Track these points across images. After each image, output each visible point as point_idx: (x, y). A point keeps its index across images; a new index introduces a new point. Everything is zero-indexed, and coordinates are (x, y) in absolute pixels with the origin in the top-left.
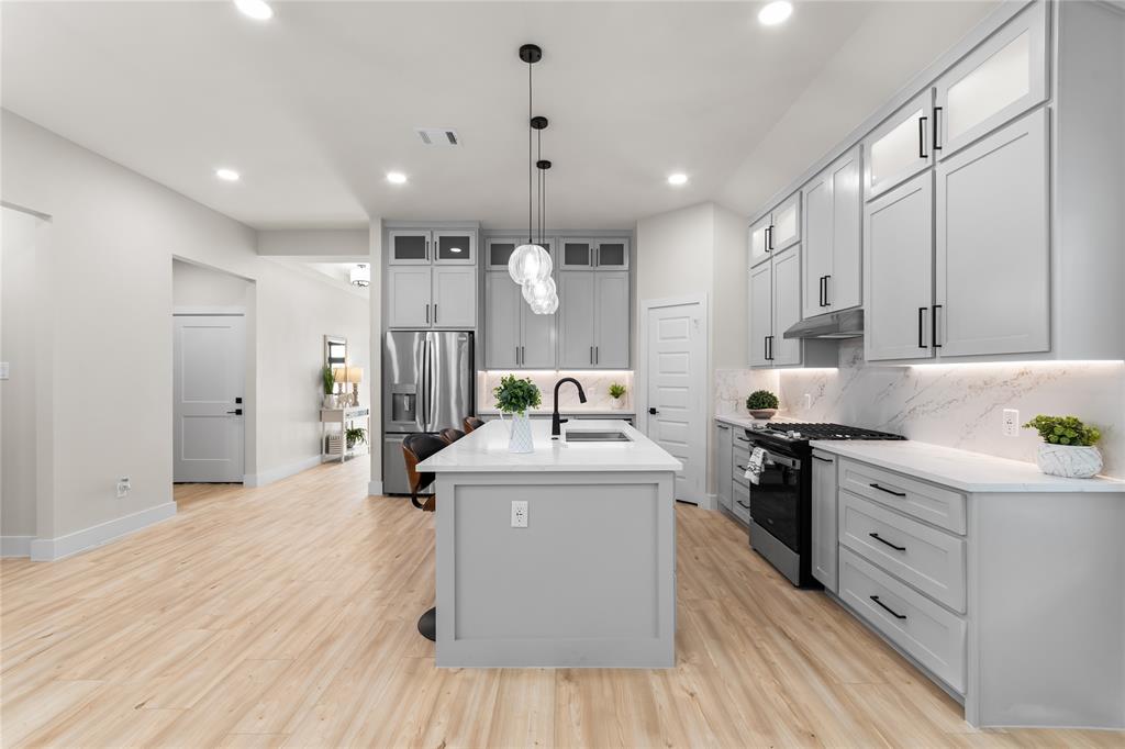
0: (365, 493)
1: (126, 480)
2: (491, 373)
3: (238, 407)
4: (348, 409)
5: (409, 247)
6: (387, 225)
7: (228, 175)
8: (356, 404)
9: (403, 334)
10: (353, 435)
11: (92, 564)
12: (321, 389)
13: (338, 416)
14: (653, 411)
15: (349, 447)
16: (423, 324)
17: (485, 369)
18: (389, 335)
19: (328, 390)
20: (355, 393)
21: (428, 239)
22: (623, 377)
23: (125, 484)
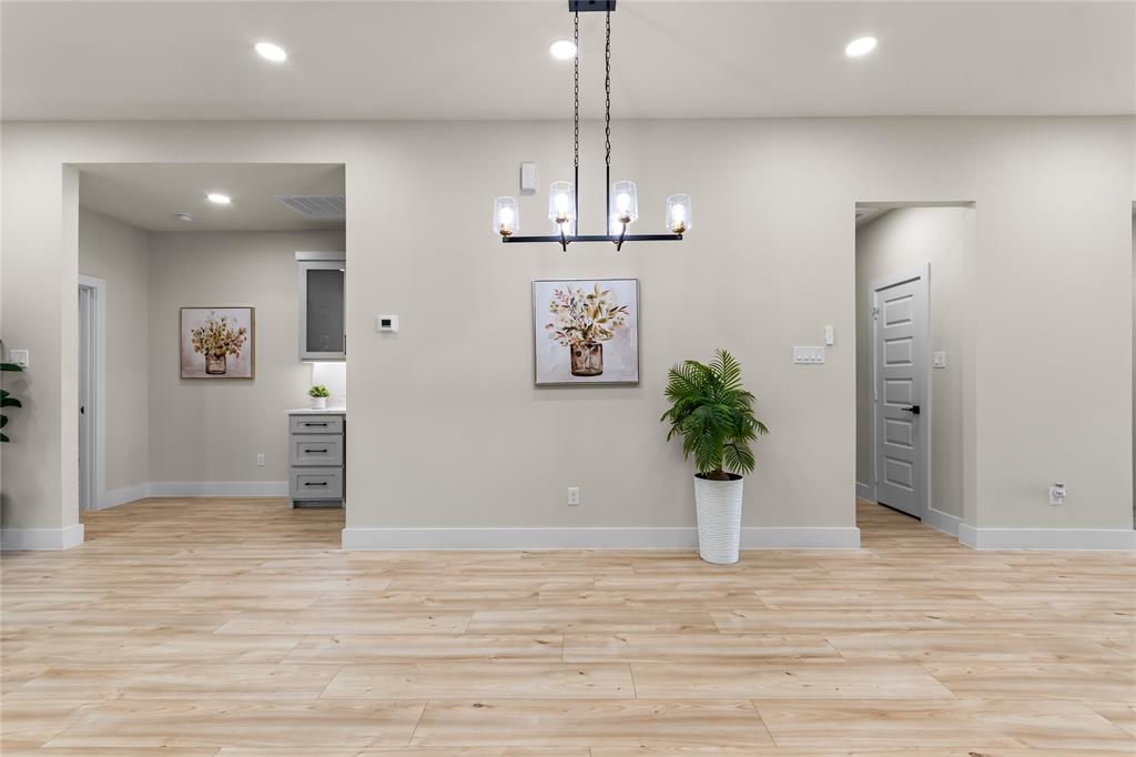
1: (1061, 486)
11: (1010, 568)
23: (1059, 490)
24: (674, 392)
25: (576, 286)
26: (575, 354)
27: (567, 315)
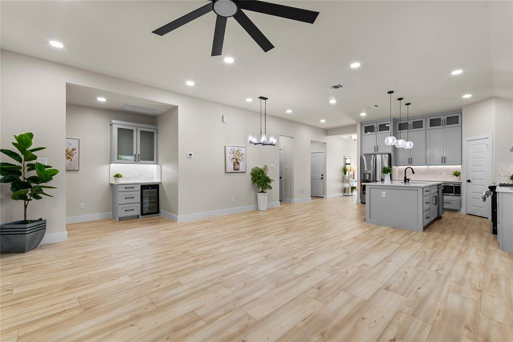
0: (356, 202)
1: (304, 190)
2: (399, 167)
3: (322, 177)
4: (351, 180)
5: (369, 129)
6: (363, 123)
7: (323, 121)
8: (354, 178)
9: (368, 156)
10: (353, 188)
12: (343, 173)
13: (348, 181)
14: (469, 181)
15: (352, 192)
16: (373, 152)
17: (396, 165)
18: (363, 156)
19: (345, 173)
20: (354, 175)
21: (375, 126)
22: (458, 167)
24: (252, 174)
25: (235, 148)
26: (234, 165)
27: (233, 155)
